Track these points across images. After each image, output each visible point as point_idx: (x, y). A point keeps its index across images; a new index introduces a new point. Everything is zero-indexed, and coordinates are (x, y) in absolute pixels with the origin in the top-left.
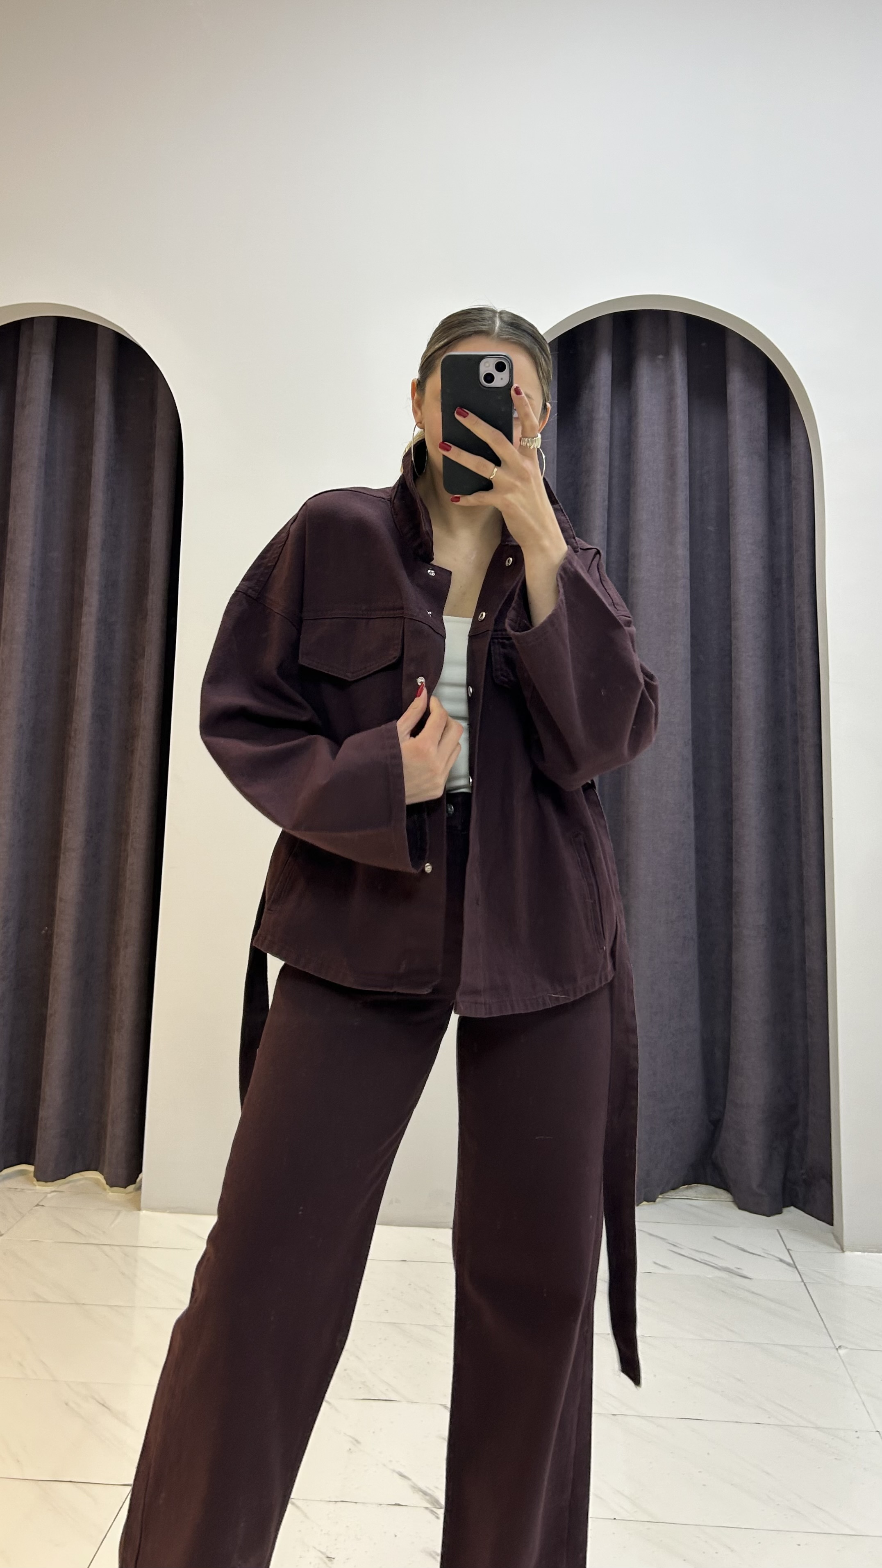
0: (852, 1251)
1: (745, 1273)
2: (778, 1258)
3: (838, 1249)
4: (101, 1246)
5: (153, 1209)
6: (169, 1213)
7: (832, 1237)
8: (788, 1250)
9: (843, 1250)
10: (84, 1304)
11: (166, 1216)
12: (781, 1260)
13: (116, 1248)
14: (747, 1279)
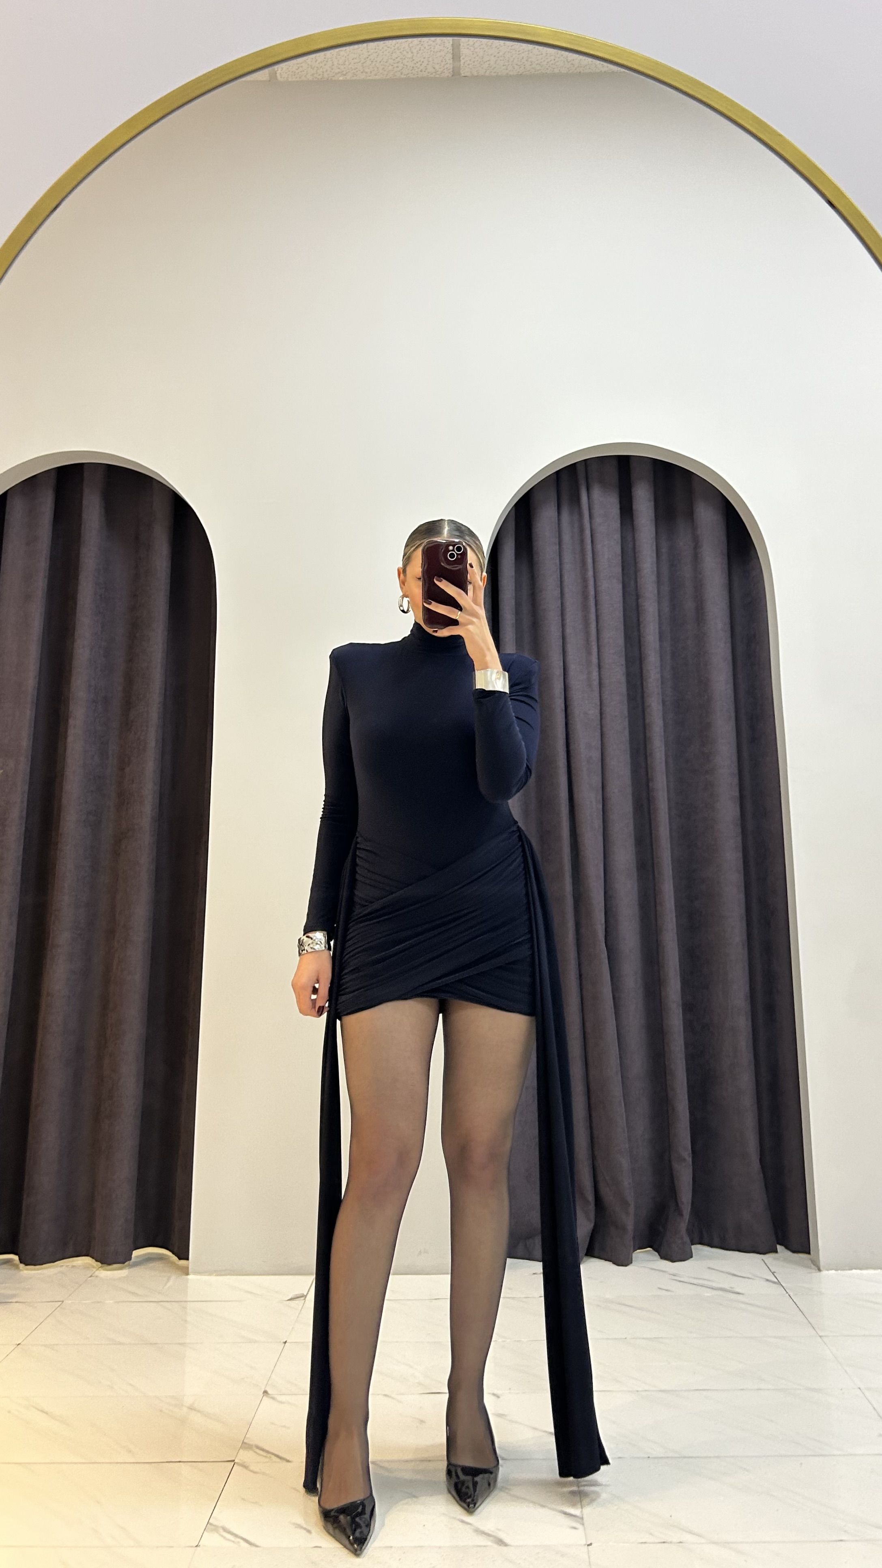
1: (737, 1290)
2: (765, 1279)
3: (816, 1270)
4: (162, 1303)
5: (201, 1274)
6: (215, 1275)
7: (811, 1263)
8: (773, 1273)
9: (819, 1270)
10: (155, 1343)
11: (213, 1277)
13: (175, 1303)
14: (739, 1295)
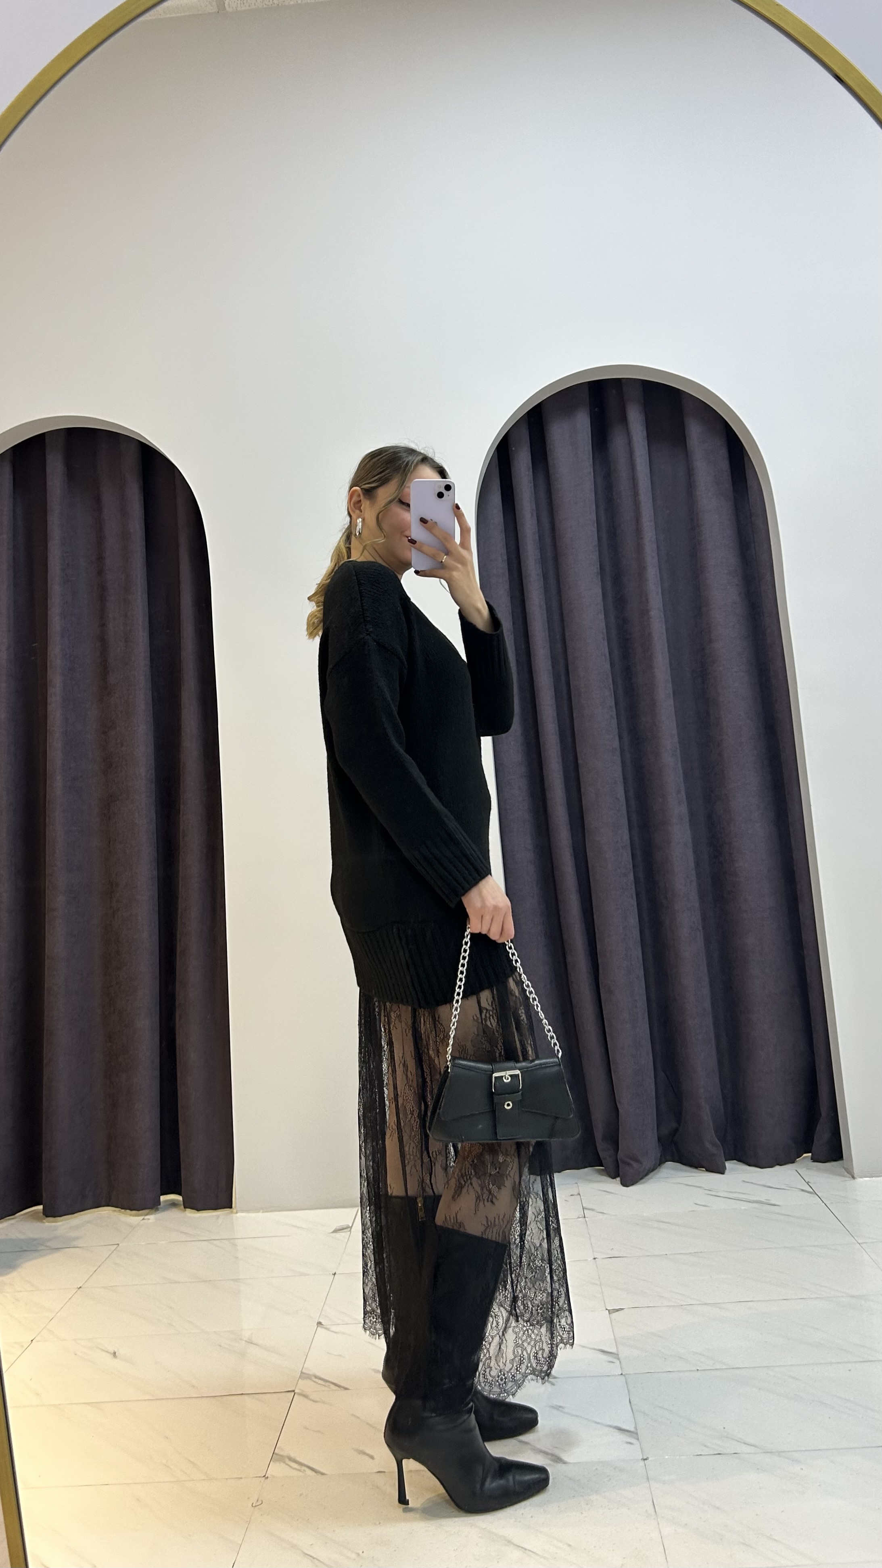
0: (862, 1178)
1: (774, 1202)
3: (849, 1178)
4: (213, 1241)
5: (248, 1211)
6: (263, 1212)
7: (844, 1171)
8: (808, 1183)
9: (854, 1177)
10: (210, 1281)
11: (260, 1215)
12: (803, 1190)
13: (225, 1241)
14: (776, 1207)
